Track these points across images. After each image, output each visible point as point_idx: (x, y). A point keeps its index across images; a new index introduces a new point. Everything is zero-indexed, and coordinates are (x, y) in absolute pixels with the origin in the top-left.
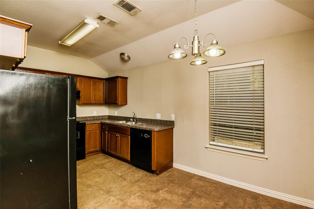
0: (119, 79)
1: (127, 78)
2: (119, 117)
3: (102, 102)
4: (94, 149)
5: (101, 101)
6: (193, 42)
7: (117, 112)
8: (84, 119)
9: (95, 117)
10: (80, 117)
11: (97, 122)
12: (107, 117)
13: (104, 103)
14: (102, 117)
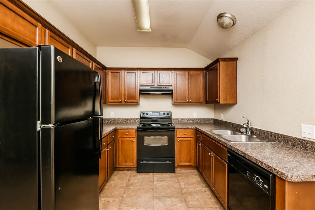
0: (221, 63)
1: (236, 60)
2: (226, 122)
3: (201, 100)
4: (187, 164)
5: (200, 98)
7: (223, 114)
8: (181, 121)
9: (194, 119)
10: (176, 119)
11: (190, 128)
12: (212, 121)
13: (205, 102)
14: (204, 121)
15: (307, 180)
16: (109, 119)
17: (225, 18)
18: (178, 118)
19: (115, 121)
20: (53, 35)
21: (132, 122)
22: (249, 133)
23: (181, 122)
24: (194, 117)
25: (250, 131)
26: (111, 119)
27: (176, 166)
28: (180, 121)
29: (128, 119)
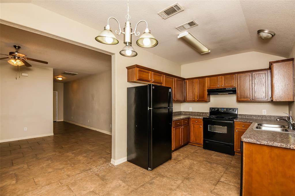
0: (275, 65)
6: (124, 28)
9: (263, 116)
10: (243, 115)
11: (248, 121)
15: (253, 142)
16: (189, 112)
17: (261, 34)
18: (245, 114)
19: (192, 113)
20: (155, 73)
21: (204, 115)
22: (291, 128)
23: (248, 118)
24: (263, 114)
25: (292, 127)
26: (190, 112)
27: (235, 151)
28: (247, 116)
29: (201, 113)
